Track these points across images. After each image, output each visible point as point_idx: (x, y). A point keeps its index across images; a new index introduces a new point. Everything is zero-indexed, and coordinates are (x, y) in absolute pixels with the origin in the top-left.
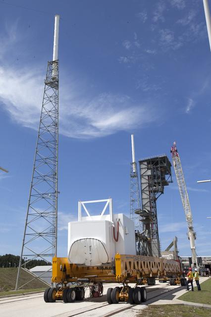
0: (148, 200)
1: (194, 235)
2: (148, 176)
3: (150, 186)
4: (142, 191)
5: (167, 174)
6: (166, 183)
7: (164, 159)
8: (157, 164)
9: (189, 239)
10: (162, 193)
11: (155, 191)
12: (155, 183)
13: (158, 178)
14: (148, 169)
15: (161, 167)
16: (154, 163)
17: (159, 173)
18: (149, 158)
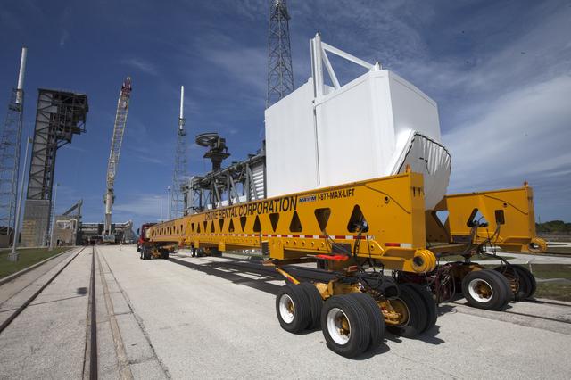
0: (45, 146)
1: (113, 198)
2: (51, 114)
3: (50, 128)
4: (36, 133)
5: (81, 120)
6: (78, 131)
7: (82, 99)
8: (70, 101)
9: (105, 202)
10: (69, 141)
11: (58, 137)
12: (62, 127)
13: (68, 120)
14: (53, 104)
15: (75, 108)
16: (65, 99)
17: (71, 115)
18: (59, 90)
